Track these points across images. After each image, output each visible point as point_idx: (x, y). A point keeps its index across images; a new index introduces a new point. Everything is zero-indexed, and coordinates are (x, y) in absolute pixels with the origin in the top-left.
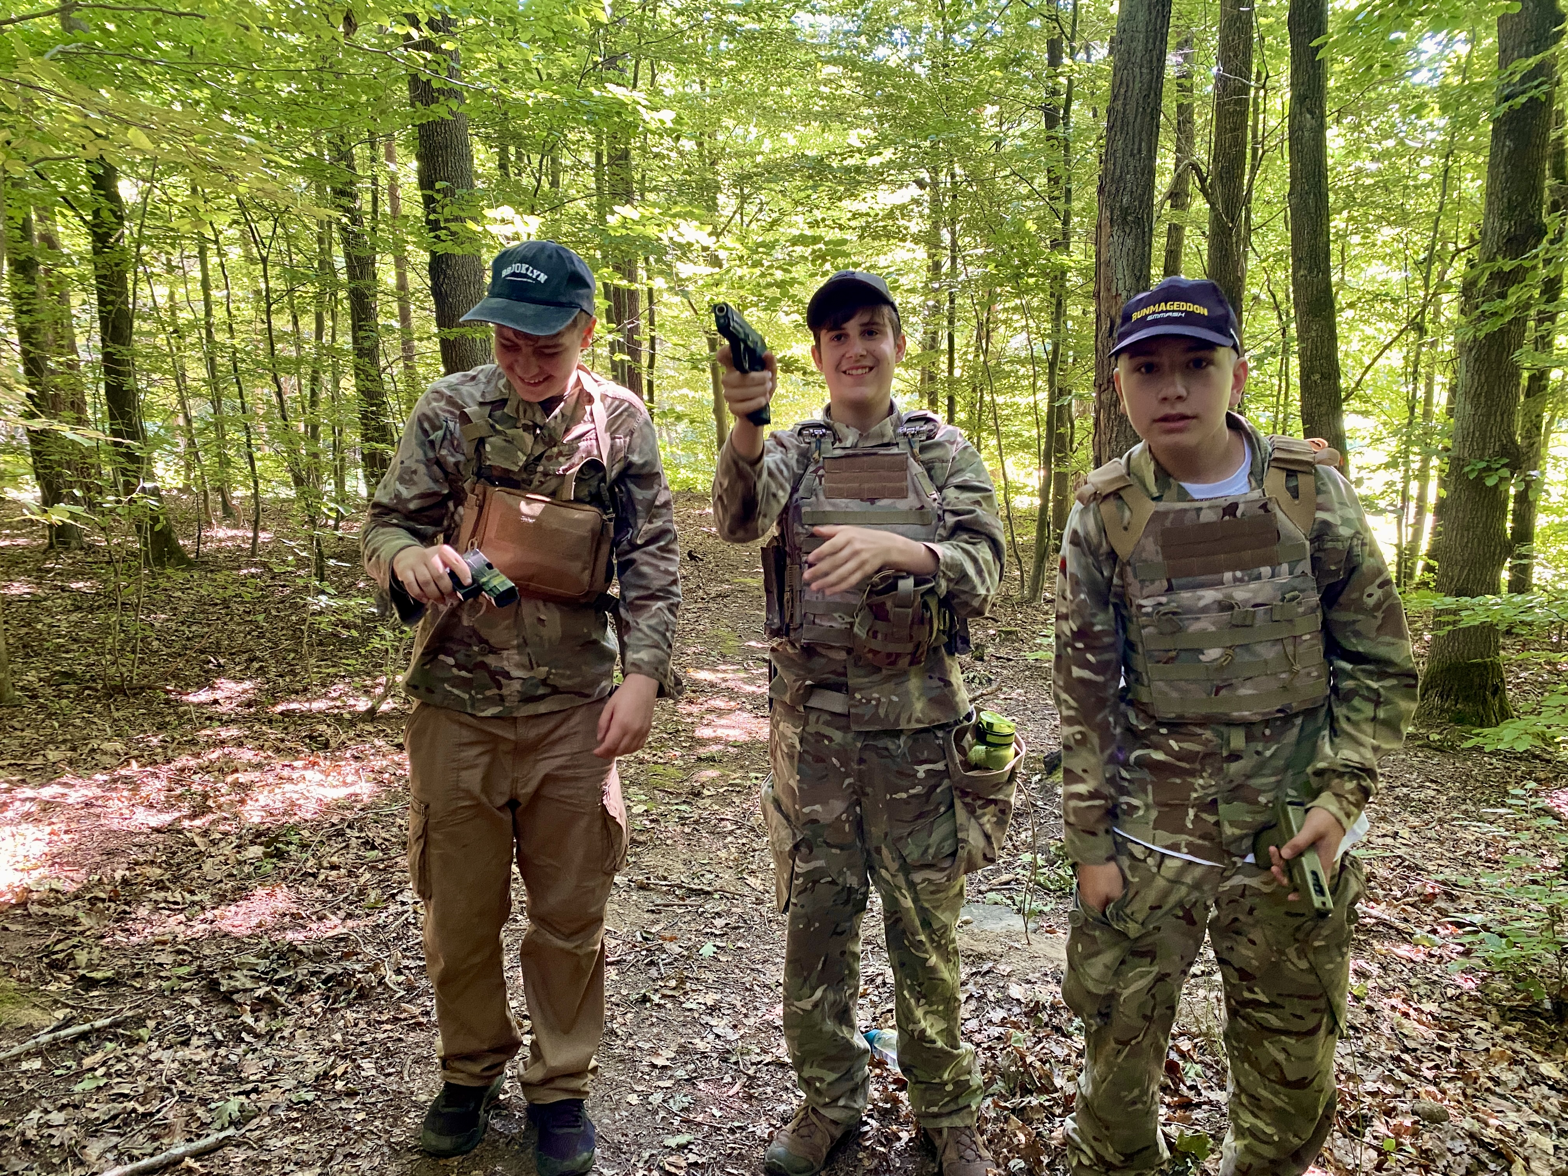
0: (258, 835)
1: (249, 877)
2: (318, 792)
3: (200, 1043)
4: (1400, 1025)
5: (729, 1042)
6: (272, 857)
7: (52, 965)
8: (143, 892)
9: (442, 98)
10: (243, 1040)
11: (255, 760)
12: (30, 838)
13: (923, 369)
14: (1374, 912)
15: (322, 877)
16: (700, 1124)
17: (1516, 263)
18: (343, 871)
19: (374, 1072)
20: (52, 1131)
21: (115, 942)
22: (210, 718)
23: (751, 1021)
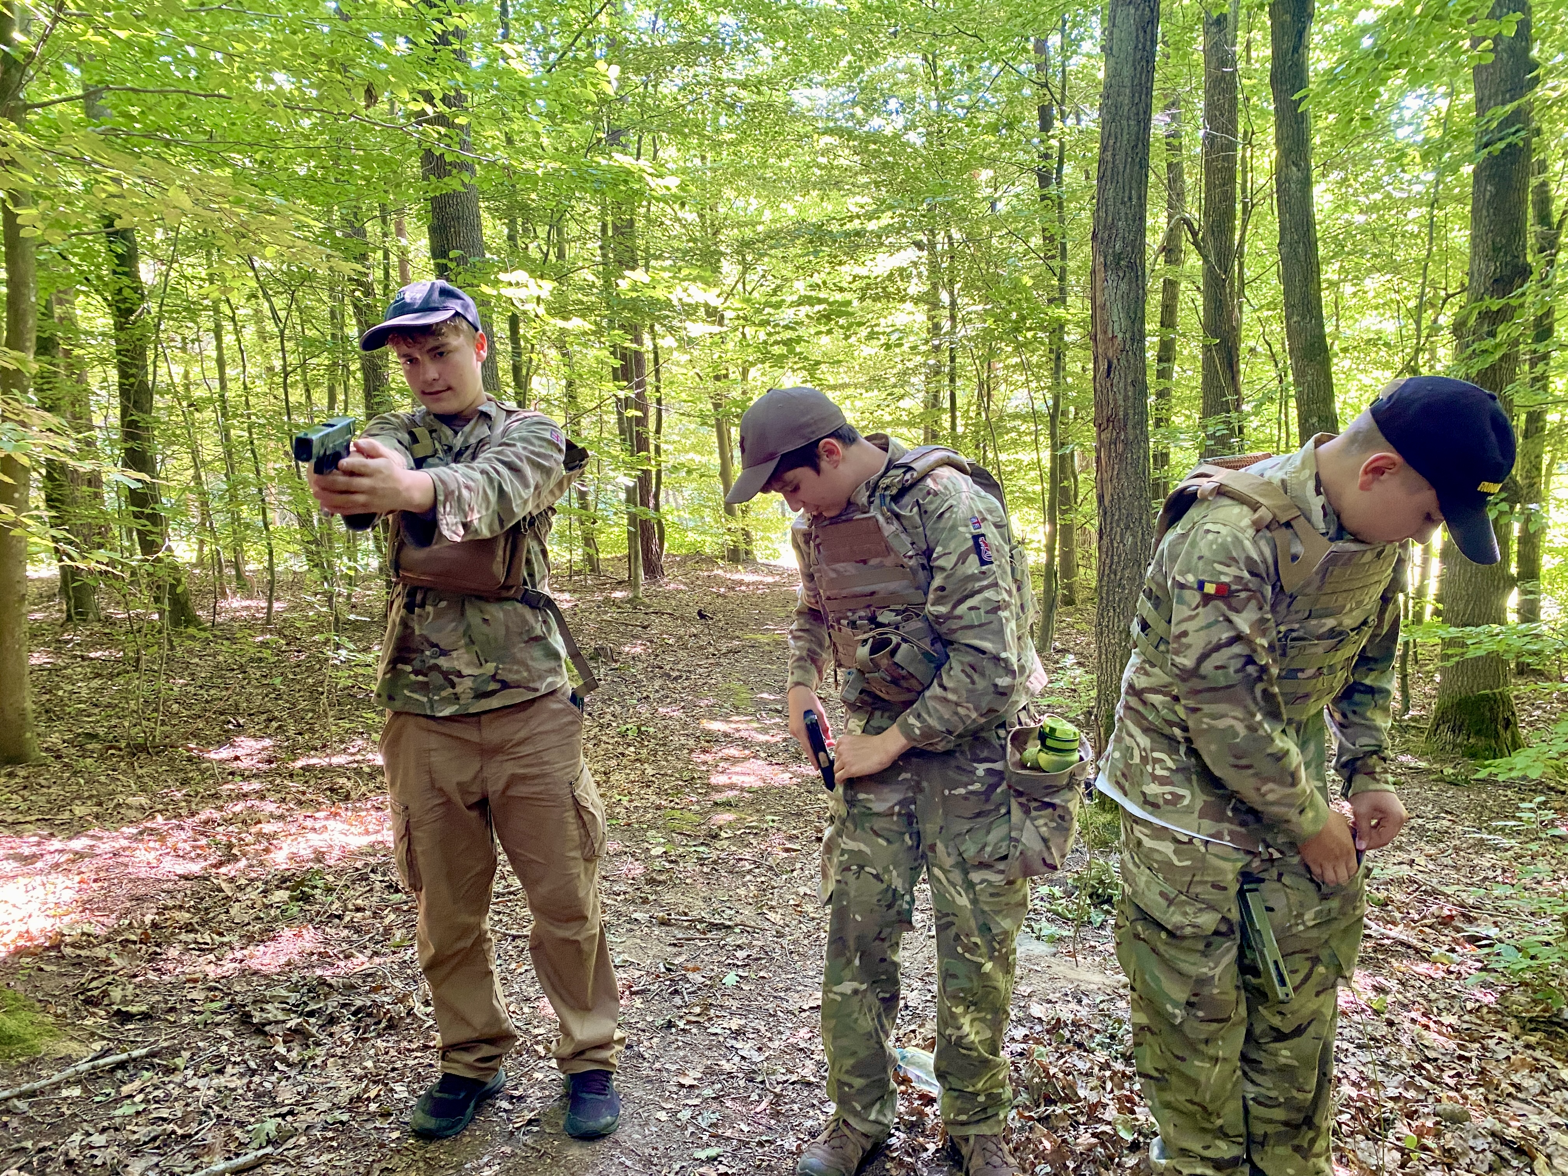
0: (284, 880)
1: (276, 919)
2: (339, 839)
3: (235, 1071)
4: (1420, 1036)
5: (756, 1064)
6: (298, 900)
7: (88, 1002)
8: (173, 934)
9: (455, 171)
10: (276, 1069)
11: (278, 812)
12: (60, 886)
13: (926, 428)
14: (1392, 934)
15: (347, 919)
16: (729, 1138)
17: (1503, 301)
18: (368, 913)
19: (406, 1094)
20: (94, 1152)
21: (147, 981)
22: (232, 774)
23: (776, 1044)
